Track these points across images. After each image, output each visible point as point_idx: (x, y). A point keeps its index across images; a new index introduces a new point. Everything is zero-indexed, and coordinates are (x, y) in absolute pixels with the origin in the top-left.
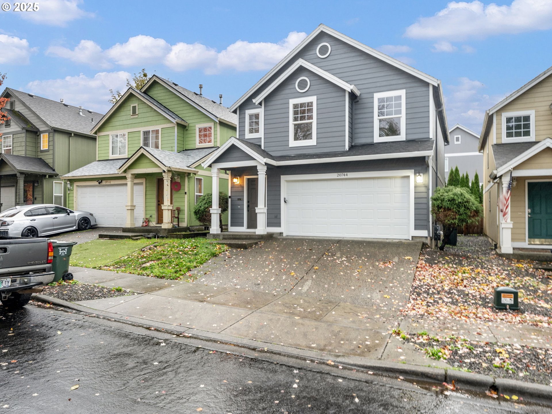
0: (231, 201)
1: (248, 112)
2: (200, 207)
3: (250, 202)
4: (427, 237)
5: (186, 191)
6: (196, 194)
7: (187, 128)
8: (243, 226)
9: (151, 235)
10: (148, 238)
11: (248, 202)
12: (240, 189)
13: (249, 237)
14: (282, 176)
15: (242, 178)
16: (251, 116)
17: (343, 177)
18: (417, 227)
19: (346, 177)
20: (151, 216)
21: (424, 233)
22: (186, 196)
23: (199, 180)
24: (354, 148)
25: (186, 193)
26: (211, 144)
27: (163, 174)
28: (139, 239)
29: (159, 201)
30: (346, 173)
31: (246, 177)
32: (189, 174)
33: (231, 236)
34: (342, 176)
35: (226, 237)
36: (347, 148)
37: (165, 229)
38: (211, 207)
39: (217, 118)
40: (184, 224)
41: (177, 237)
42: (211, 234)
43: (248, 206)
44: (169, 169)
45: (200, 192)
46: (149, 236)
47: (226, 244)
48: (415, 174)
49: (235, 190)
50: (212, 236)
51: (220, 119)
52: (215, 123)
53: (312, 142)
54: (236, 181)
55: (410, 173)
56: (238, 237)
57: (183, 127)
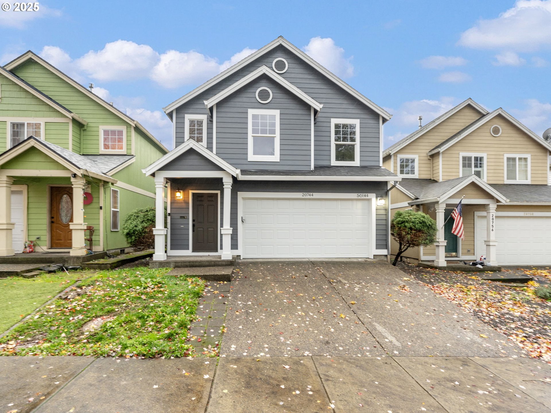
0: (171, 219)
1: (188, 117)
2: (136, 226)
3: (196, 221)
4: (386, 256)
5: (102, 204)
6: (112, 209)
7: (85, 128)
8: (188, 249)
9: (53, 267)
10: (50, 272)
11: (193, 221)
12: (184, 205)
13: (213, 263)
14: (238, 193)
15: (186, 192)
16: (192, 122)
17: (309, 197)
18: (378, 247)
19: (311, 197)
20: (38, 238)
21: (384, 252)
22: (102, 212)
23: (115, 192)
24: (320, 169)
25: (101, 208)
26: (124, 151)
27: (73, 180)
28: (37, 275)
29: (52, 218)
30: (311, 194)
31: (191, 192)
32: (106, 183)
33: (188, 264)
34: (308, 195)
35: (180, 264)
36: (312, 168)
37: (78, 258)
38: (155, 227)
39: (134, 121)
40: (99, 248)
41: (101, 267)
42: (156, 262)
43: (194, 226)
44: (86, 173)
45: (115, 207)
46: (51, 269)
47: (198, 276)
48: (377, 197)
49: (175, 205)
50: (157, 263)
51: (137, 122)
52: (128, 125)
53: (276, 158)
54: (179, 195)
55: (372, 196)
56: (197, 264)
57: (79, 125)
